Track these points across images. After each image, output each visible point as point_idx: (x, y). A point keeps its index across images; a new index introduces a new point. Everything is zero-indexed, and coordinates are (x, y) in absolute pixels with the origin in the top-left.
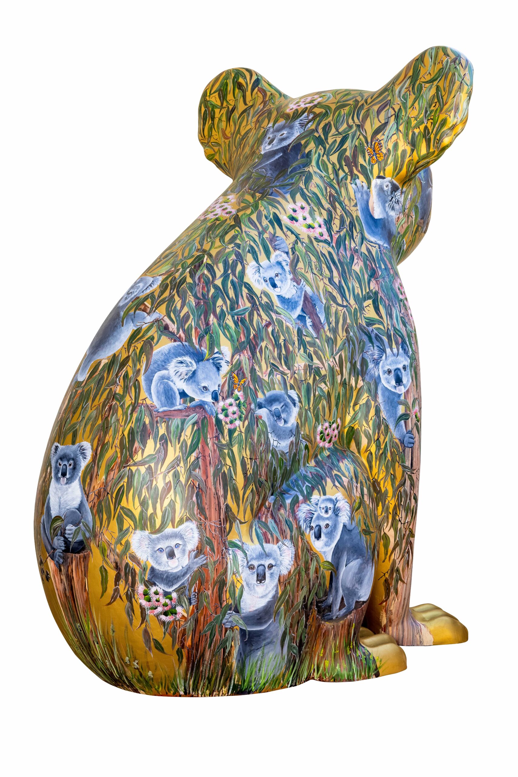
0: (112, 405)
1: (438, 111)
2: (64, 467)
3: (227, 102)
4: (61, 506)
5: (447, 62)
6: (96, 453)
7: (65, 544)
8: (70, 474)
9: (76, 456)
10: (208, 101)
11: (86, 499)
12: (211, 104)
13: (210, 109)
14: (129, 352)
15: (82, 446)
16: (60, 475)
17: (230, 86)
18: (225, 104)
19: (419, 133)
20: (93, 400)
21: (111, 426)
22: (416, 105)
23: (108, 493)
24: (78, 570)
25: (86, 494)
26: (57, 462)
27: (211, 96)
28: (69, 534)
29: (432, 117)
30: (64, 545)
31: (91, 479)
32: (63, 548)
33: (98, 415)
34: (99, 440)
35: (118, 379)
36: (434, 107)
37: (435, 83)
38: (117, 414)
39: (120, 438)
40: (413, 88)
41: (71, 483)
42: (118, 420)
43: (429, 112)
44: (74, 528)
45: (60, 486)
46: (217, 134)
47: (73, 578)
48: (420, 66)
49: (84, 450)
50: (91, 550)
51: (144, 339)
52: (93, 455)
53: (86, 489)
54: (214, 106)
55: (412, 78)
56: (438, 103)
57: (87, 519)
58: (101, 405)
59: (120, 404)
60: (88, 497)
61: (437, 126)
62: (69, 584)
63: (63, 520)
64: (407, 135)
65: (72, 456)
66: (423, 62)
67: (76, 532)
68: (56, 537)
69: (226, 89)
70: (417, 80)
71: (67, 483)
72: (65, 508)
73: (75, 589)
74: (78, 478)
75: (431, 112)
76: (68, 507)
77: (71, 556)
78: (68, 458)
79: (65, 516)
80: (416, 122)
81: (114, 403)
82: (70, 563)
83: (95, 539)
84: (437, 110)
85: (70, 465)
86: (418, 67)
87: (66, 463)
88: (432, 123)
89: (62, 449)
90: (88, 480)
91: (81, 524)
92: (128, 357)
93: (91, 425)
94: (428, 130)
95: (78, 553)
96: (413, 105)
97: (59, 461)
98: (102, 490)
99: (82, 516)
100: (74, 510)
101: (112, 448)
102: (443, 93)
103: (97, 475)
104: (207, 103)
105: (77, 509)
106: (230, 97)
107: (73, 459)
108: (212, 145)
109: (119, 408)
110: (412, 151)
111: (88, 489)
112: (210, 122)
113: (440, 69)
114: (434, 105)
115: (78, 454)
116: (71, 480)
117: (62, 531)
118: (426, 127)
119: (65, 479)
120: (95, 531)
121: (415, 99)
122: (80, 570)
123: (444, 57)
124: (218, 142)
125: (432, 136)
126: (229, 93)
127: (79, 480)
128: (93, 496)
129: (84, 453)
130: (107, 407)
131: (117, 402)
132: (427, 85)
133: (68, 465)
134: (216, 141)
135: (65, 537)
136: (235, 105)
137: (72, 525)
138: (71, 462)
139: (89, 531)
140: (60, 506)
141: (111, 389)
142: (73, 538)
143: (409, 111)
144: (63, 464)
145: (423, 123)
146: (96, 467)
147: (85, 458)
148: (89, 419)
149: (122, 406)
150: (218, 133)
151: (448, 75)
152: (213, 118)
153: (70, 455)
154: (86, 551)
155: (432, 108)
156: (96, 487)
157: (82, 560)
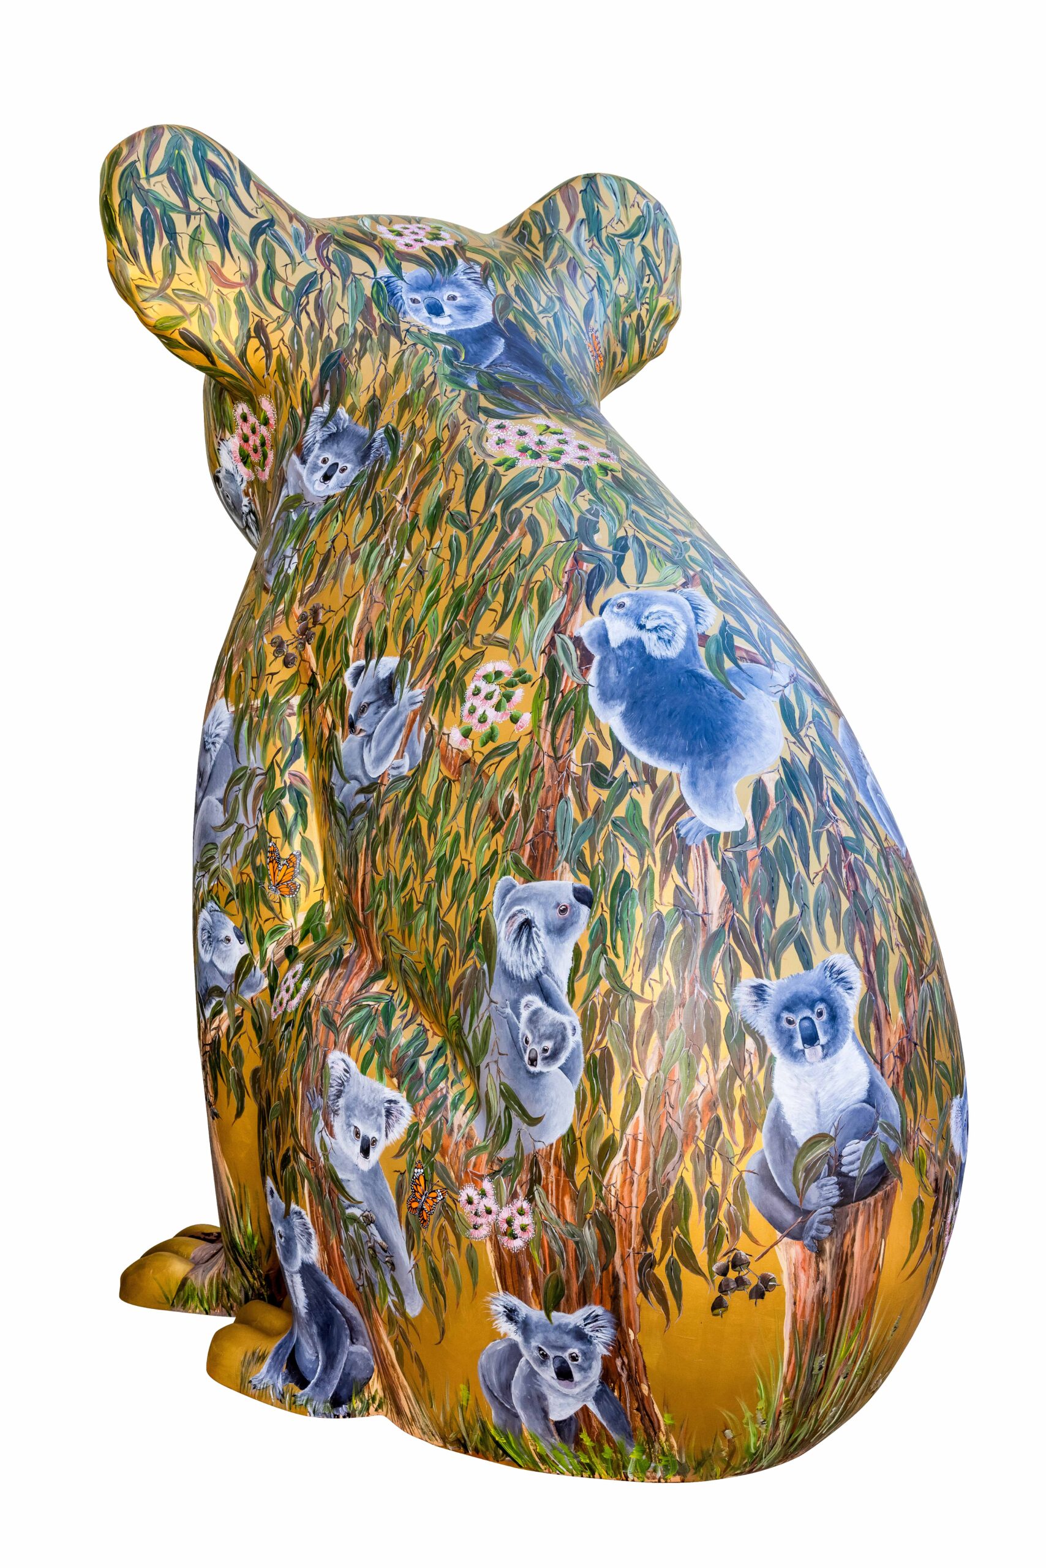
0: (850, 863)
1: (656, 291)
2: (806, 1024)
3: (196, 200)
4: (823, 1110)
5: (648, 207)
6: (869, 971)
7: (840, 1189)
8: (826, 1033)
9: (827, 990)
10: (148, 191)
11: (879, 1073)
12: (157, 200)
13: (158, 211)
14: (807, 750)
15: (833, 966)
16: (799, 1044)
17: (192, 167)
18: (194, 207)
19: (631, 324)
20: (806, 864)
21: (872, 907)
22: (621, 272)
23: (916, 1044)
24: (869, 1231)
25: (876, 1061)
26: (778, 1018)
27: (153, 180)
28: (852, 1163)
29: (647, 300)
30: (838, 1193)
31: (879, 1029)
32: (835, 1200)
33: (834, 892)
34: (863, 943)
35: (828, 809)
36: (648, 282)
37: (637, 240)
38: (869, 878)
39: (896, 925)
40: (600, 241)
41: (835, 1051)
42: (877, 891)
43: (641, 291)
44: (862, 1145)
45: (807, 1068)
46: (193, 271)
47: (852, 1254)
48: (596, 204)
49: (840, 972)
50: (900, 1176)
51: (810, 719)
52: (864, 976)
53: (874, 1052)
54: (166, 207)
55: (589, 223)
56: (651, 276)
57: (888, 1114)
58: (829, 868)
59: (862, 856)
60: (882, 1068)
61: (654, 316)
62: (838, 1275)
63: (832, 1139)
64: (617, 327)
65: (817, 993)
66: (599, 197)
67: (869, 1151)
68: (814, 1186)
69: (184, 170)
70: (599, 230)
71: (825, 1056)
72: (834, 1111)
73: (851, 1276)
74: (850, 1035)
75: (645, 290)
76: (842, 1106)
77: (854, 1209)
78: (807, 1001)
79: (836, 1129)
80: (626, 305)
81: (852, 858)
82: (849, 1226)
83: (907, 1149)
84: (653, 288)
85: (820, 1014)
86: (593, 205)
87: (807, 1013)
88: (647, 310)
89: (781, 990)
90: (873, 1031)
91: (878, 1128)
92: (813, 760)
93: (831, 915)
94: (643, 322)
95: (873, 1193)
96: (617, 273)
97: (785, 1015)
98: (905, 1041)
99: (877, 1112)
100: (858, 1106)
101: (892, 950)
102: (658, 262)
103: (888, 1014)
104: (147, 196)
105: (864, 1101)
106: (199, 190)
107: (822, 1000)
108: (176, 295)
109: (866, 865)
110: (623, 355)
111: (879, 1049)
112: (166, 241)
113: (639, 218)
114: (646, 279)
115: (830, 986)
116: (834, 1044)
117: (833, 1162)
118: (639, 317)
119: (819, 1048)
120: (907, 1131)
121: (615, 263)
122: (873, 1230)
123: (639, 196)
124: (195, 290)
125: (648, 334)
126: (196, 183)
127: (854, 1038)
128: (892, 1060)
129: (842, 979)
130: (844, 871)
131: (856, 855)
132: (624, 242)
133: (814, 1017)
134: (190, 288)
135: (840, 1174)
136: (221, 212)
137: (857, 1141)
138: (821, 1006)
139: (895, 1138)
140: (818, 1112)
141: (828, 831)
142: (859, 1168)
143: (615, 283)
144: (800, 1017)
145: (635, 308)
146: (880, 1000)
147: (851, 989)
148: (819, 904)
149: (869, 860)
150: (197, 269)
151: (658, 230)
152: (172, 234)
153: (812, 992)
154: (888, 1182)
155: (645, 284)
156: (892, 1041)
157: (880, 1205)
